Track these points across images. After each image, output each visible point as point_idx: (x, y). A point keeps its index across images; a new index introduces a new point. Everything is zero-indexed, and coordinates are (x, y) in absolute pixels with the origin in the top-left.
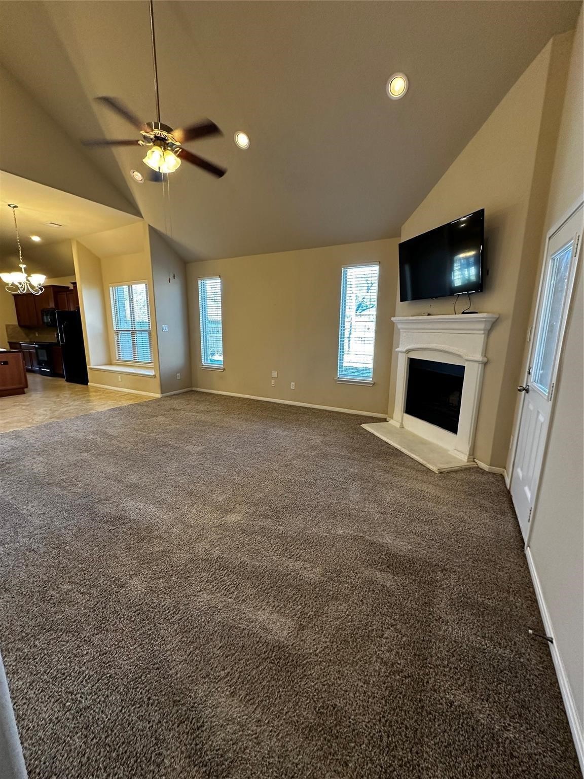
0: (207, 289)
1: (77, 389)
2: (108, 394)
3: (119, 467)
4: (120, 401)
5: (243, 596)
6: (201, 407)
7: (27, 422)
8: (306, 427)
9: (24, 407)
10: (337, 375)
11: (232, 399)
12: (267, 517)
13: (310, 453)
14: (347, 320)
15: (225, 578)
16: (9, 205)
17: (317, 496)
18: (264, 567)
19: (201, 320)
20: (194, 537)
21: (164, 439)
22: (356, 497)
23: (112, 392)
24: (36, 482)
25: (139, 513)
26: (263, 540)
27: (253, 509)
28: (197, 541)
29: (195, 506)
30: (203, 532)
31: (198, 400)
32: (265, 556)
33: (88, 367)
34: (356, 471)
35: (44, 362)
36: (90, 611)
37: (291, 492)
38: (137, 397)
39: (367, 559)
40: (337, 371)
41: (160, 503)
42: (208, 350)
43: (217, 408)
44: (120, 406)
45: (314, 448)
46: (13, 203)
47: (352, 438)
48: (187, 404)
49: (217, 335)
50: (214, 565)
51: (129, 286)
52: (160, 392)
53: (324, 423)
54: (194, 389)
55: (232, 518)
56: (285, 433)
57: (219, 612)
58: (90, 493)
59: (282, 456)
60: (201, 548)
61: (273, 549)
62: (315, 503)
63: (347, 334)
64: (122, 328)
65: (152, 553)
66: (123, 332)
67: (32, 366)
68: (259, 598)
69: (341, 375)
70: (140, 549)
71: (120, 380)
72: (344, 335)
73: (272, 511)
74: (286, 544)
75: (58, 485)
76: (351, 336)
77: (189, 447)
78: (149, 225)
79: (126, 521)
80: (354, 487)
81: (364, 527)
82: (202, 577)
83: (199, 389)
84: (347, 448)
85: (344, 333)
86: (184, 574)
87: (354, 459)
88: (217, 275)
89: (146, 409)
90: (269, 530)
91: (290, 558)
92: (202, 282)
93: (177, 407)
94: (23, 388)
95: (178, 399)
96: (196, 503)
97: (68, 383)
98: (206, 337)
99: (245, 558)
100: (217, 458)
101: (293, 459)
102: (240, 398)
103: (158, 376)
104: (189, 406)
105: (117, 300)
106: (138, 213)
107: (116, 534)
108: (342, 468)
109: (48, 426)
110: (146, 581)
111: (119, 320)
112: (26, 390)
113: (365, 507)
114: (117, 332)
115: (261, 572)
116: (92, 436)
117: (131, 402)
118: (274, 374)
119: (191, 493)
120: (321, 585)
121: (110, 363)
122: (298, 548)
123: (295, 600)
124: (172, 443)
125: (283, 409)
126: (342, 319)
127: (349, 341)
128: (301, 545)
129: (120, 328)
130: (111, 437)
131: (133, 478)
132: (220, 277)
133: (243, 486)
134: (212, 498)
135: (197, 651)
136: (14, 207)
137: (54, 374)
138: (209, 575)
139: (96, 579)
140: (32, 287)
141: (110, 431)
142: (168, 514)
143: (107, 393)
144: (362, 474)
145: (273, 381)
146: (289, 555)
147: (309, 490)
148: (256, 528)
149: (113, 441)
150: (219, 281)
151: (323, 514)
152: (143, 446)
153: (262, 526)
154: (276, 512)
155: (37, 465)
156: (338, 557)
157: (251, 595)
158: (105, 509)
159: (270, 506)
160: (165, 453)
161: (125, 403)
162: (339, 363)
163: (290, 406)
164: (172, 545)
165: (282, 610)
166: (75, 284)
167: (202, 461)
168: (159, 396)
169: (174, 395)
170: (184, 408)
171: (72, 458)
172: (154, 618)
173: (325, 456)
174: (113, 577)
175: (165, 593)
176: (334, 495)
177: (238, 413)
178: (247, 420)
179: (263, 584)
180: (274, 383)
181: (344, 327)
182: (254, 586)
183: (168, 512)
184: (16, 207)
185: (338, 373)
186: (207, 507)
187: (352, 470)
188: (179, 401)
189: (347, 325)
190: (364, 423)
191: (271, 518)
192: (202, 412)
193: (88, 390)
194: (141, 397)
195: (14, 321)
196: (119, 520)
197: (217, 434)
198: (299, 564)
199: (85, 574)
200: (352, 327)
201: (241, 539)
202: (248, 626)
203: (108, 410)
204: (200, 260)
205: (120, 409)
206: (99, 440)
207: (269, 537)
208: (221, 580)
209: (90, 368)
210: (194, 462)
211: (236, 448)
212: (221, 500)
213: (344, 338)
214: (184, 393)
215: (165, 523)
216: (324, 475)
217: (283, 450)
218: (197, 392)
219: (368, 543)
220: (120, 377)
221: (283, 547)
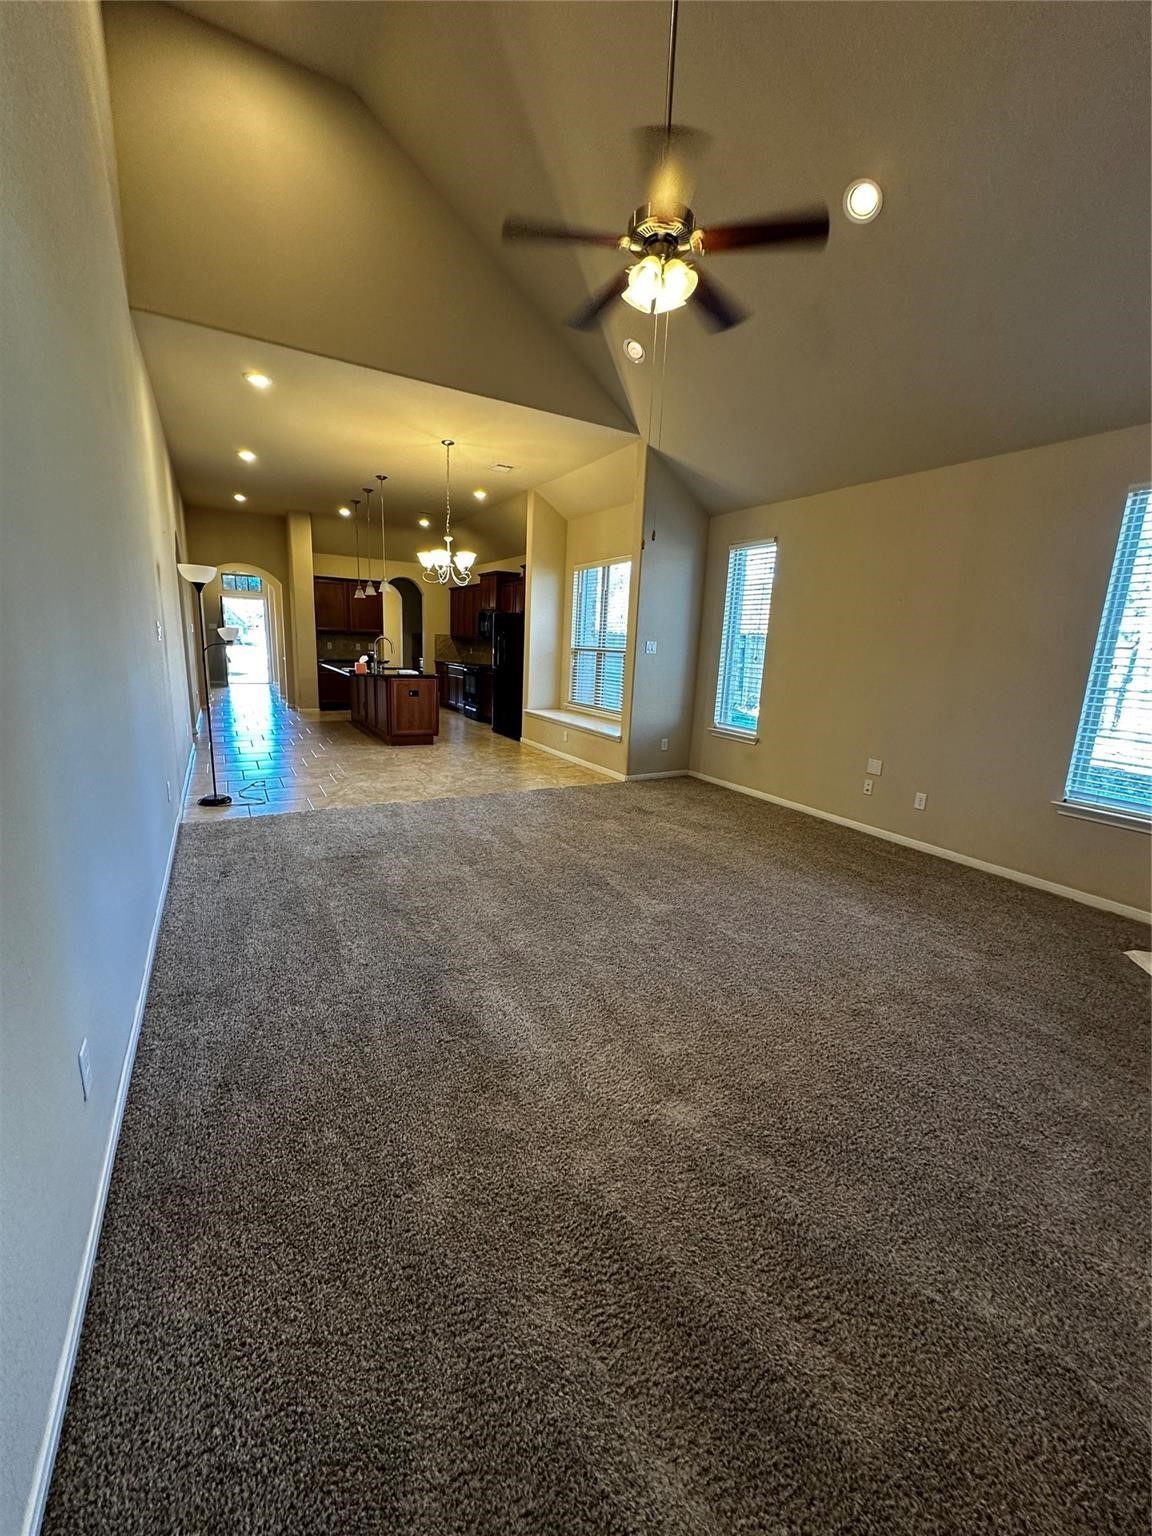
0: (747, 568)
1: (502, 747)
2: (544, 762)
3: (506, 910)
4: (556, 777)
5: (635, 1373)
6: (695, 815)
7: (416, 791)
8: (940, 915)
9: (423, 767)
10: (1063, 792)
11: (766, 808)
12: (764, 1148)
13: (934, 996)
14: (1121, 642)
15: (609, 1287)
16: (443, 442)
17: (928, 1142)
18: (713, 1311)
19: (724, 632)
20: (582, 1127)
21: (602, 869)
22: (1072, 1201)
23: (550, 759)
24: (383, 903)
25: (500, 1022)
26: (736, 1217)
27: (736, 1109)
28: (583, 1143)
29: (609, 1047)
30: (601, 1125)
31: (692, 799)
32: (725, 1272)
33: (524, 710)
34: (1085, 1104)
35: (471, 695)
36: (339, 1216)
37: (850, 1098)
38: (585, 774)
39: (1082, 1488)
40: (1065, 780)
41: (545, 1013)
42: (730, 696)
43: (726, 823)
44: (552, 787)
45: (951, 984)
46: (448, 438)
47: (1085, 985)
48: (669, 804)
49: (754, 666)
50: (596, 1230)
51: (604, 568)
52: (625, 770)
53: (998, 919)
54: (691, 773)
55: (678, 1114)
56: (877, 919)
57: (563, 1386)
58: (443, 947)
59: (850, 981)
60: (587, 1164)
61: (754, 1262)
62: (919, 1159)
63: (1115, 680)
64: (585, 644)
65: (487, 1131)
66: (586, 653)
67: (457, 702)
68: (673, 1409)
69: (1077, 791)
70: (471, 1110)
71: (565, 739)
72: (1104, 684)
73: (784, 1138)
74: (795, 1264)
75: (406, 916)
76: (1128, 686)
77: (641, 901)
78: (649, 446)
79: (472, 1032)
80: (1071, 1157)
81: (1087, 1335)
82: (560, 1253)
83: (701, 776)
84: (1062, 1013)
85: (1106, 677)
86: (527, 1219)
87: (1082, 1060)
88: (770, 537)
89: (591, 799)
90: (760, 1191)
91: (798, 1320)
92: (738, 553)
93: (648, 807)
94: (431, 736)
95: (655, 789)
96: (612, 1040)
97: (496, 735)
98: (730, 669)
99: (673, 1253)
100: (691, 943)
101: (879, 999)
102: (782, 808)
103: (626, 739)
104: (672, 809)
105: (584, 593)
106: (630, 425)
107: (447, 1055)
108: (1032, 1074)
109: (437, 805)
110: (452, 1198)
111: (582, 629)
112: (435, 738)
113: (1103, 1256)
114: (576, 652)
115: (704, 1320)
116: (489, 836)
117: (572, 783)
118: (874, 766)
119: (609, 1012)
120: (875, 1486)
121: (557, 706)
122: (827, 1298)
123: (775, 1491)
124: (612, 883)
125: (884, 854)
126: (1105, 637)
127: (1120, 701)
128: (841, 1292)
129: (582, 644)
130: (515, 844)
131: (519, 940)
132: (776, 540)
133: (728, 1034)
134: (651, 1040)
135: (475, 1483)
136: (449, 444)
137: (481, 717)
138: (577, 1254)
139: (379, 1143)
140: (457, 572)
141: (521, 833)
142: (550, 1047)
143: (543, 759)
144: (1108, 1124)
145: (867, 781)
146: (798, 1308)
147: (907, 1114)
148: (729, 1171)
149: (517, 853)
150: (775, 549)
151: (937, 1212)
152: (560, 876)
153: (744, 1173)
154: (794, 1145)
155: (393, 870)
156: (961, 1408)
157: (656, 1384)
158: (453, 992)
159: (782, 1119)
160: (592, 900)
161: (563, 782)
162: (1073, 761)
163: (905, 849)
164: (530, 1130)
165: (727, 1504)
166: (524, 567)
167: (656, 939)
168: (622, 778)
169: (650, 780)
170: (661, 812)
171: (446, 871)
172: (430, 1309)
173: (980, 1017)
174: (404, 1154)
175: (474, 1252)
176: (986, 1159)
177: (768, 842)
178: (784, 864)
179: (697, 1366)
180: (870, 788)
181: (1109, 661)
182: (670, 1360)
183: (550, 1043)
184: (452, 443)
185: (1067, 789)
186: (631, 1060)
187: (1069, 1094)
188: (655, 793)
189: (1121, 657)
190: (1139, 948)
191: (773, 1156)
192: (693, 825)
193: (517, 751)
194: (592, 774)
195: (446, 631)
196: (462, 1024)
197: (708, 883)
198: (819, 1358)
199: (367, 1122)
200: (1138, 663)
201: (680, 1185)
202: (617, 1493)
203: (532, 791)
204: (740, 506)
205: (549, 792)
206: (496, 846)
207: (755, 1216)
208: (599, 1286)
209: (526, 712)
210: (641, 937)
211: (741, 928)
212: (667, 1052)
213: (1102, 692)
214: (669, 778)
215: (536, 1066)
216: (964, 1079)
217: (857, 965)
218: (695, 779)
219: (1095, 1419)
220: (565, 733)
221: (785, 1269)
